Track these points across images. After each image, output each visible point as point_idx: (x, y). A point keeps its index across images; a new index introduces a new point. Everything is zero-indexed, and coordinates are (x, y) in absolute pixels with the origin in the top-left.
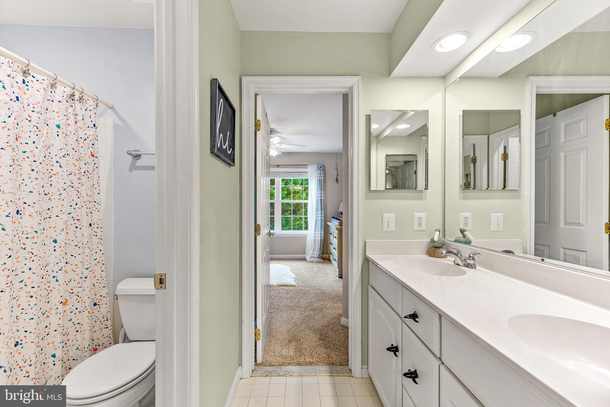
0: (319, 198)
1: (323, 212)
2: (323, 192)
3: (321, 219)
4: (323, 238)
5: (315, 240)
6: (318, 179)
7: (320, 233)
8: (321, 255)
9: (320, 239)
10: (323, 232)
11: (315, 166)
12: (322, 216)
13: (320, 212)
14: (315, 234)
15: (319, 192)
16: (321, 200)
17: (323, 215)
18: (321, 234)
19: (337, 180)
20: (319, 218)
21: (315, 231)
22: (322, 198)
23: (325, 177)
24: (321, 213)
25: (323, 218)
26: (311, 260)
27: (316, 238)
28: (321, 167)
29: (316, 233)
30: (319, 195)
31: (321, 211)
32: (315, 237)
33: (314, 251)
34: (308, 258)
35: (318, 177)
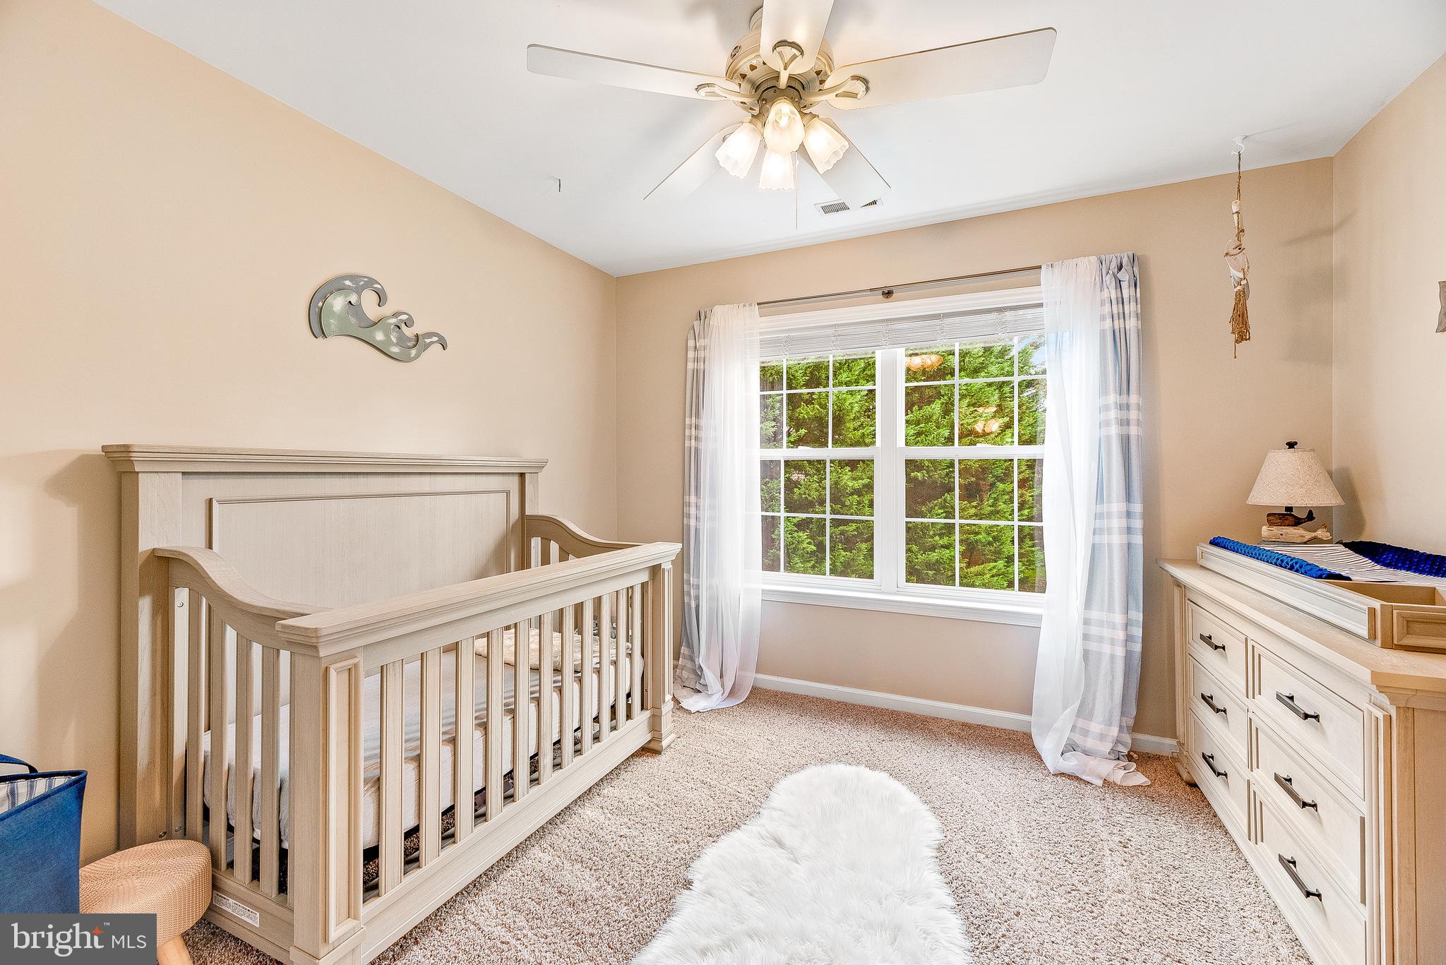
0: (1114, 430)
1: (1137, 508)
2: (1134, 399)
3: (1129, 546)
4: (1137, 647)
5: (1086, 654)
6: (1103, 332)
7: (1118, 618)
8: (1127, 738)
9: (1120, 652)
10: (1137, 616)
11: (1087, 266)
12: (1129, 530)
13: (1116, 506)
14: (1086, 622)
15: (1112, 398)
16: (1125, 441)
17: (1138, 524)
18: (1127, 625)
19: (1241, 328)
20: (1117, 540)
21: (1088, 603)
22: (1134, 431)
23: (1144, 317)
24: (1129, 514)
25: (1138, 540)
26: (1071, 763)
27: (1093, 646)
28: (1120, 268)
29: (1095, 614)
30: (1113, 414)
31: (1128, 497)
32: (1086, 637)
33: (1084, 711)
34: (1048, 746)
35: (1103, 318)
